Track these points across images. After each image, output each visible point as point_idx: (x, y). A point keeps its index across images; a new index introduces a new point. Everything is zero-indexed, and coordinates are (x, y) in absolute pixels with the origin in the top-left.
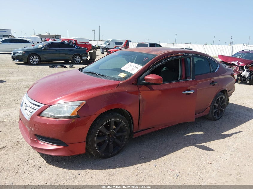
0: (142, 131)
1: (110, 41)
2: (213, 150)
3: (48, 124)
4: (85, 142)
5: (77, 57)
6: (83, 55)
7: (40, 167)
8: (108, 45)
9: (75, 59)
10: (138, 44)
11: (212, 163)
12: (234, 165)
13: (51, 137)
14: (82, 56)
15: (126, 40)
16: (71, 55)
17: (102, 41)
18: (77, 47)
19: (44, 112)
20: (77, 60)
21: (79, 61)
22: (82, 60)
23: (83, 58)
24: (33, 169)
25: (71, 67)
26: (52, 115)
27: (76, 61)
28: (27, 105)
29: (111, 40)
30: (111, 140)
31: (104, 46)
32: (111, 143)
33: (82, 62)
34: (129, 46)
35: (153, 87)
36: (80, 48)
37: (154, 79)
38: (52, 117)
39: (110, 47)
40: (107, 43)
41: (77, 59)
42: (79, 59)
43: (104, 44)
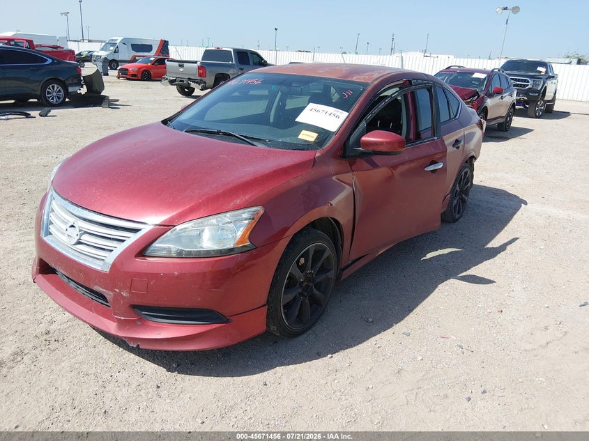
0: (354, 262)
1: (118, 42)
2: (493, 282)
3: (176, 273)
4: (265, 305)
5: (53, 87)
6: (70, 80)
7: (158, 387)
8: (115, 52)
9: (49, 93)
10: (206, 50)
11: (504, 310)
12: (541, 308)
13: (187, 305)
14: (67, 82)
15: (162, 41)
16: (38, 84)
17: (90, 41)
18: (50, 61)
19: (157, 245)
20: (54, 94)
21: (59, 98)
22: (67, 94)
23: (71, 89)
24: (142, 393)
25: (46, 116)
26: (182, 251)
27: (53, 99)
28: (80, 231)
29: (120, 39)
30: (306, 294)
31: (104, 54)
32: (307, 301)
33: (67, 100)
34: (168, 54)
35: (376, 159)
36: (59, 63)
37: (386, 143)
38: (180, 255)
39: (120, 57)
40: (112, 48)
41: (55, 91)
42: (59, 91)
43: (102, 49)
